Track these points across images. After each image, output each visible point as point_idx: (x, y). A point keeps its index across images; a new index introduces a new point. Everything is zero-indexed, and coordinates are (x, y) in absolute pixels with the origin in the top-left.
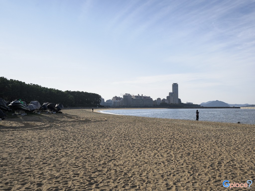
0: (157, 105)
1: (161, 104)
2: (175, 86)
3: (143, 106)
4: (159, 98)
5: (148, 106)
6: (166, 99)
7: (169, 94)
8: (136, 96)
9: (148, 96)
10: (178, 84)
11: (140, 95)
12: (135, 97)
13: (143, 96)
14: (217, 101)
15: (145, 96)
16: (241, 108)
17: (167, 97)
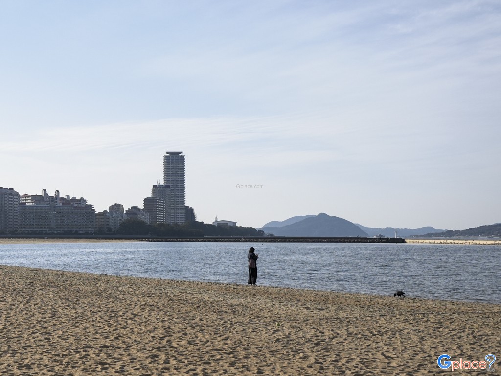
0: (110, 229)
1: (123, 224)
2: (175, 163)
4: (116, 205)
6: (141, 206)
7: (154, 192)
8: (34, 198)
9: (78, 198)
10: (183, 157)
12: (32, 200)
13: (62, 198)
14: (323, 216)
15: (68, 196)
16: (406, 241)
17: (147, 201)
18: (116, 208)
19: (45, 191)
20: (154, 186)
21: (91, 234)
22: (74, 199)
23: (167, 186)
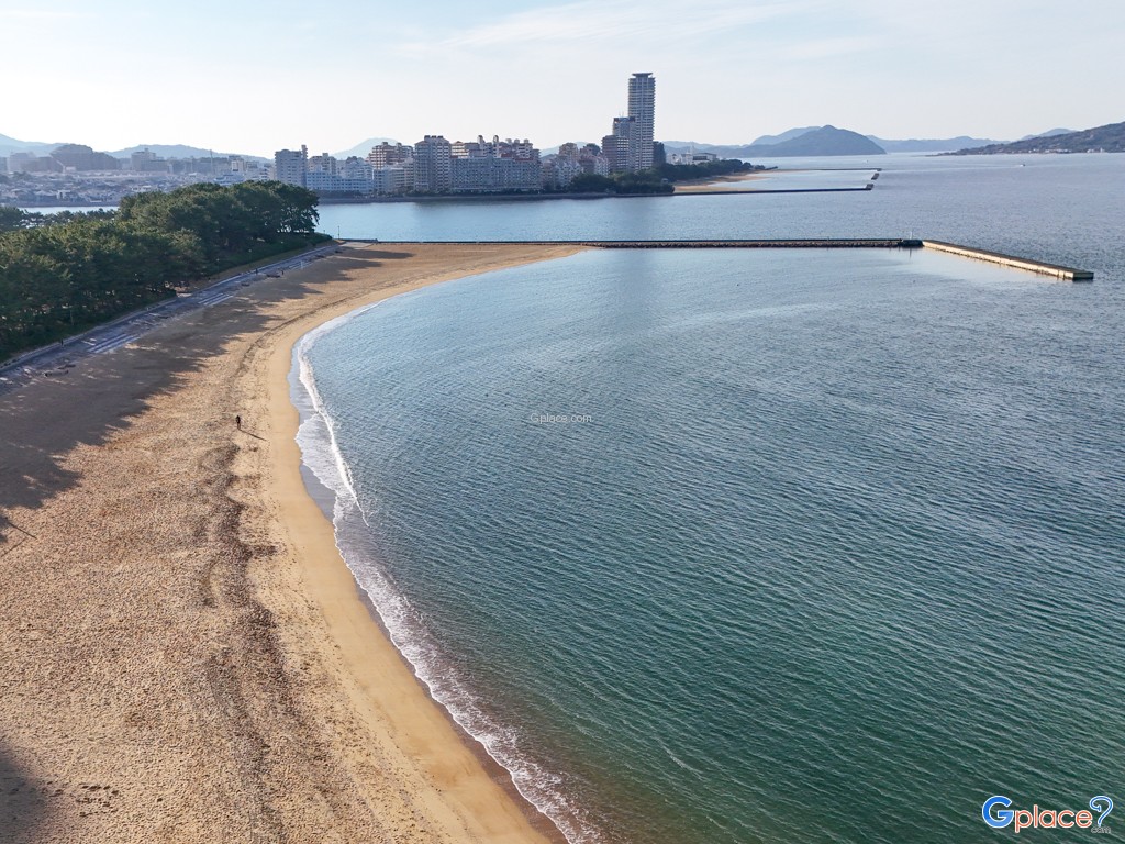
0: (559, 186)
1: (575, 180)
2: (642, 87)
3: (499, 193)
4: (568, 144)
5: (519, 192)
6: (599, 144)
7: (615, 127)
8: (468, 146)
9: (522, 142)
10: (653, 79)
11: (489, 139)
12: (466, 148)
13: (502, 144)
14: (829, 128)
15: (509, 140)
16: (924, 243)
17: (606, 140)
18: (568, 148)
19: (481, 137)
20: (616, 120)
21: (536, 192)
22: (517, 143)
23: (632, 119)
